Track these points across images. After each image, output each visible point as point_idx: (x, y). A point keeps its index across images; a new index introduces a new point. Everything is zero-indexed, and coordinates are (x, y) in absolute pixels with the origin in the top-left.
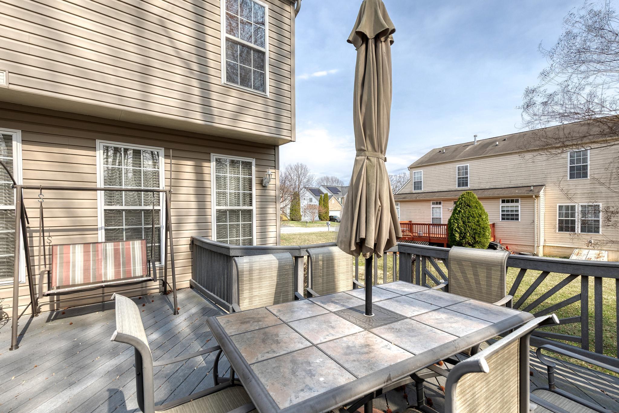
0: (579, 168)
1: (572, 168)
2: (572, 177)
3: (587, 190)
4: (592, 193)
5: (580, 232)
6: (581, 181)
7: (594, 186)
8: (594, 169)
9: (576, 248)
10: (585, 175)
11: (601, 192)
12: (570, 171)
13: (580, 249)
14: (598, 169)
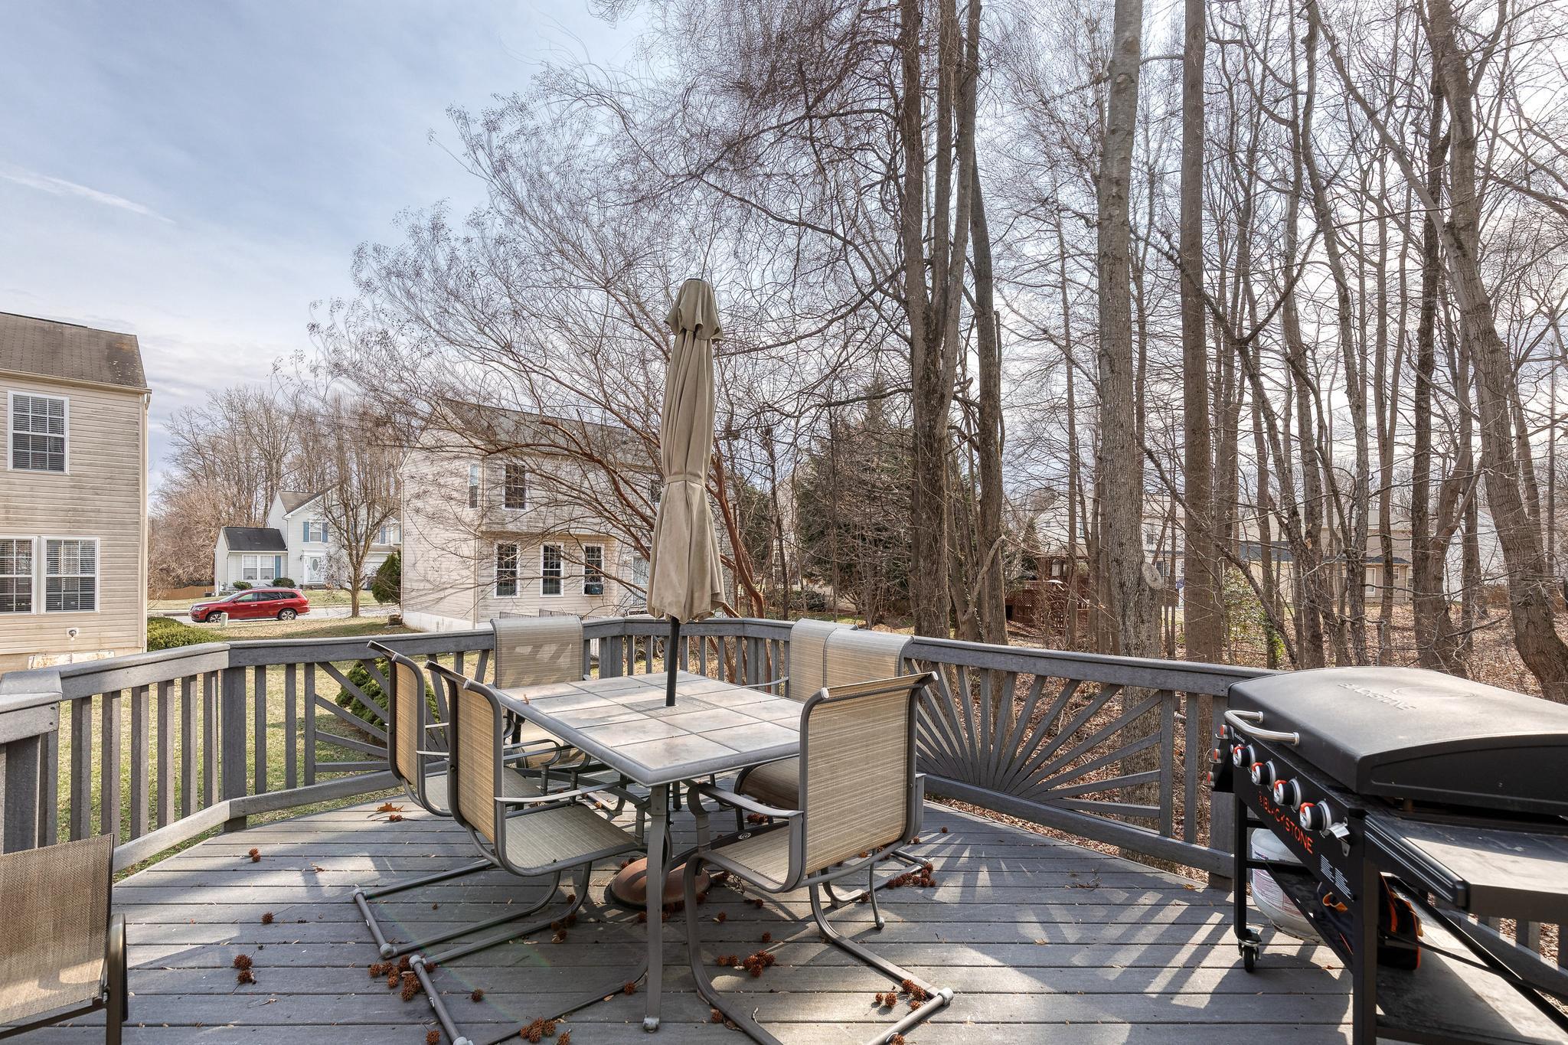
0: (40, 443)
1: (19, 441)
2: (20, 462)
3: (62, 502)
4: (75, 510)
5: (43, 610)
6: (45, 477)
7: (81, 493)
8: (80, 453)
9: (35, 654)
10: (57, 464)
11: (99, 511)
12: (15, 446)
13: (45, 653)
14: (89, 453)
